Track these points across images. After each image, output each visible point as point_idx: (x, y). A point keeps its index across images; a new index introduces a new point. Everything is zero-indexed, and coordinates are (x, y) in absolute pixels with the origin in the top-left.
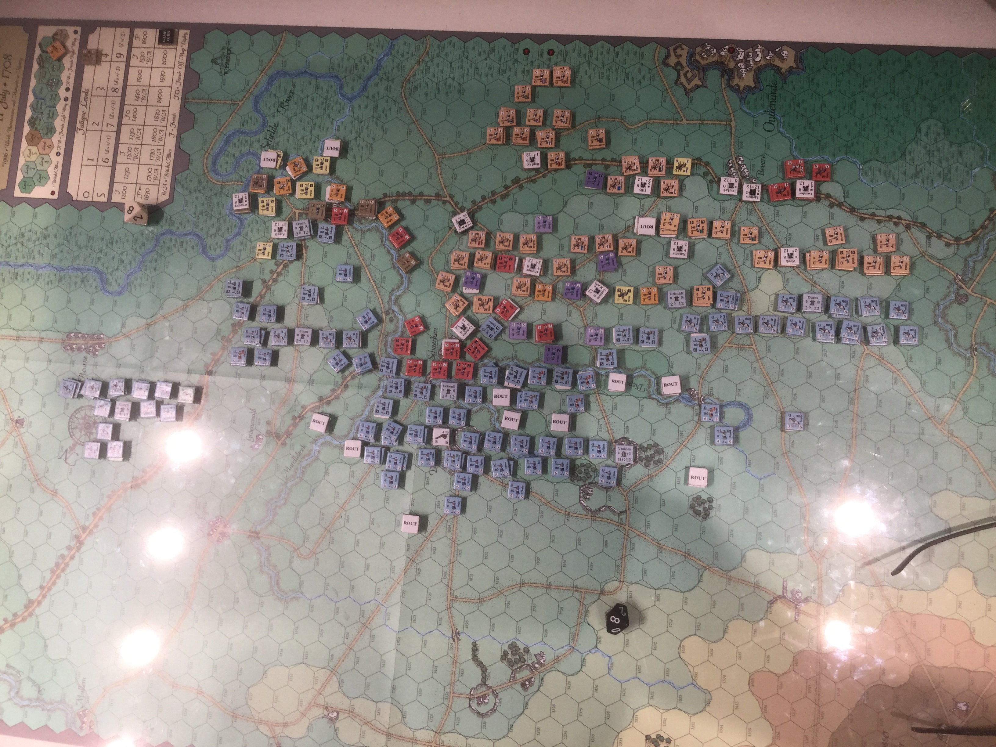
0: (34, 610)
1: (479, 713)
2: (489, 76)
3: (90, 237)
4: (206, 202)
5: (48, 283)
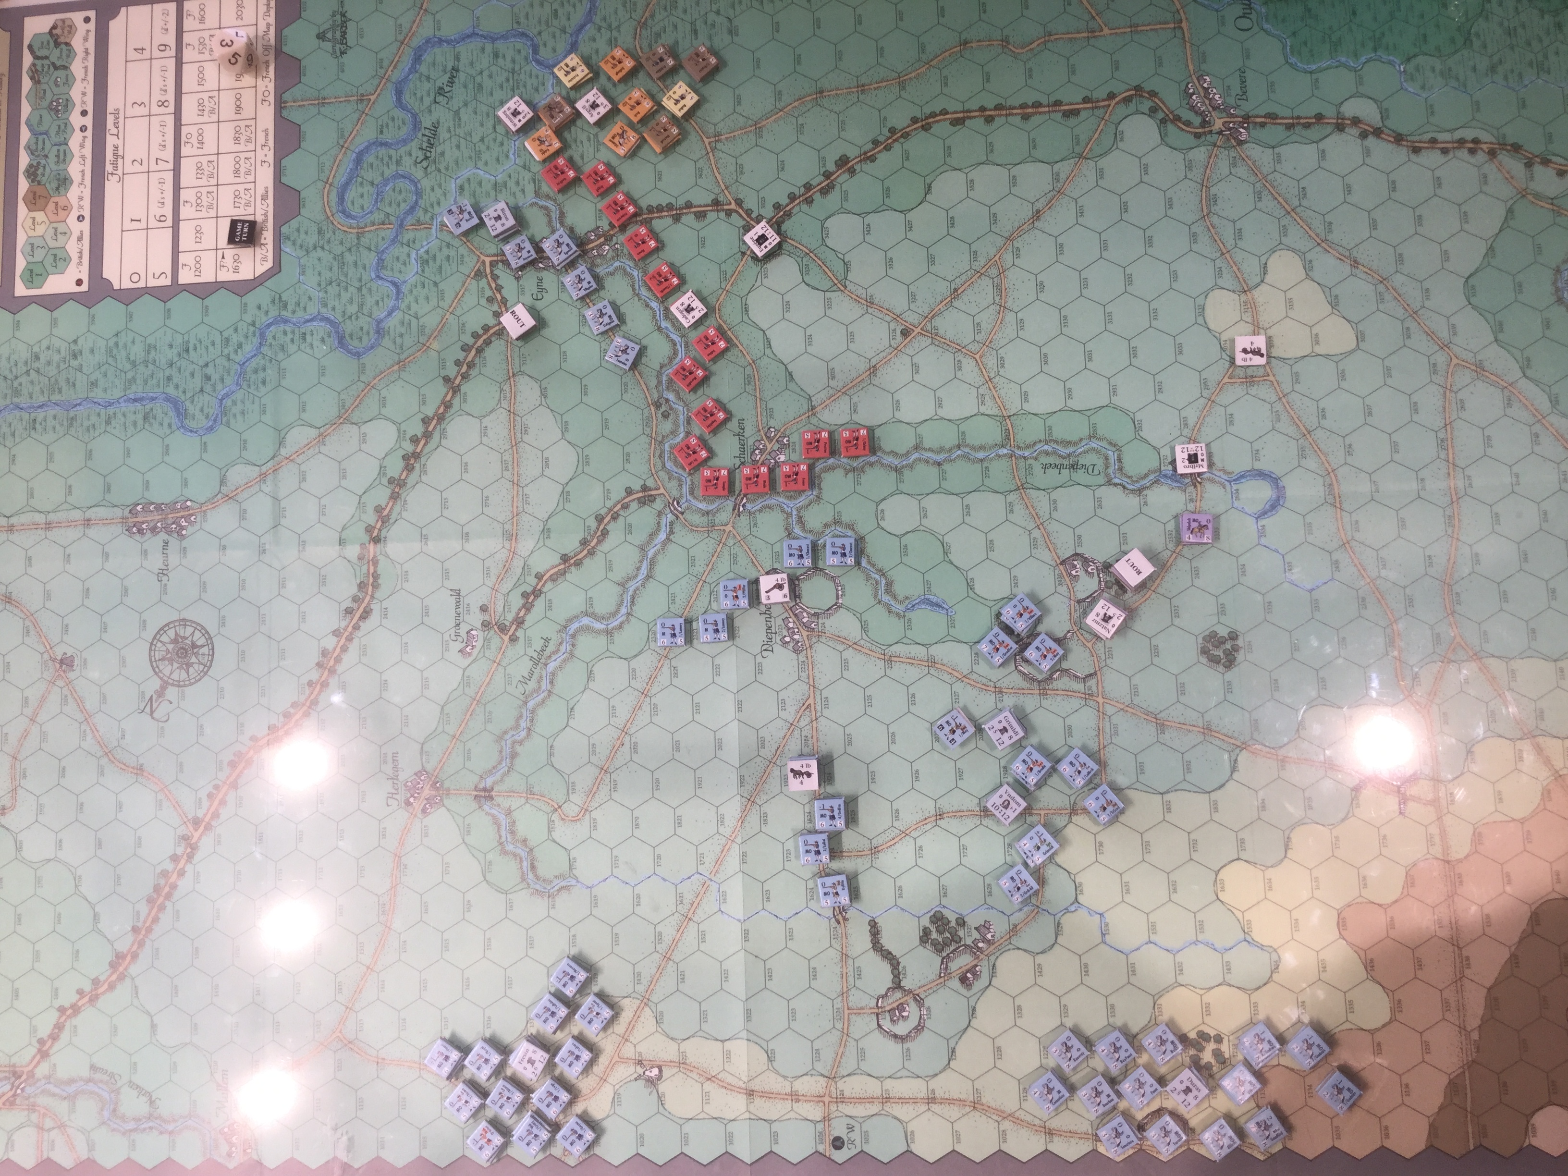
0: (126, 969)
1: (895, 1036)
3: (149, 345)
4: (335, 264)
5: (88, 430)
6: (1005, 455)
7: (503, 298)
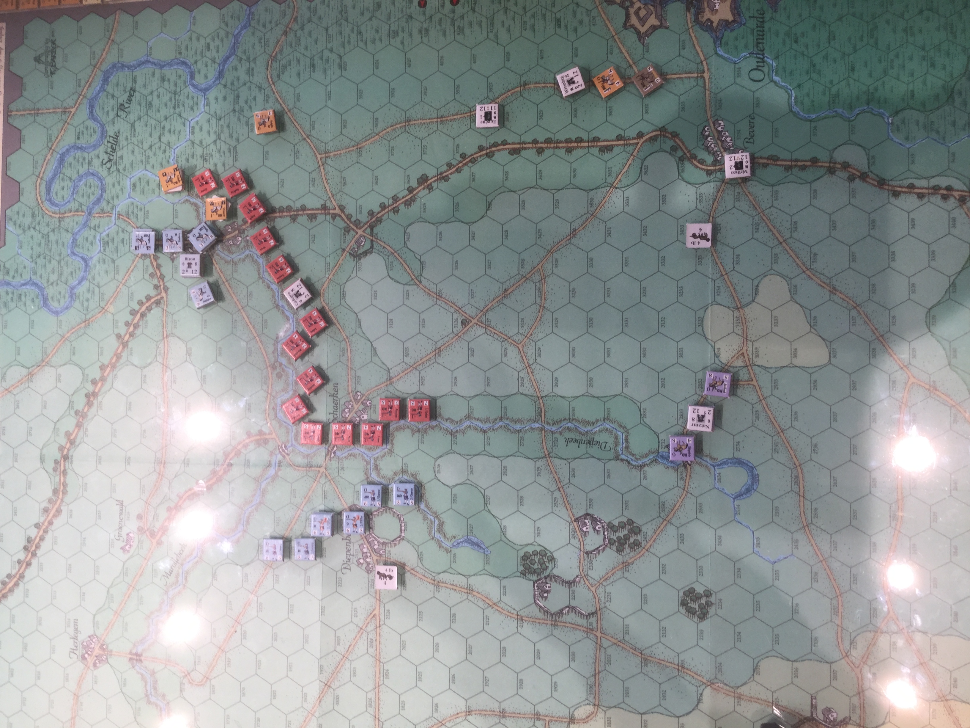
2: (377, 42)
4: (43, 241)
6: (537, 428)
7: (161, 274)
